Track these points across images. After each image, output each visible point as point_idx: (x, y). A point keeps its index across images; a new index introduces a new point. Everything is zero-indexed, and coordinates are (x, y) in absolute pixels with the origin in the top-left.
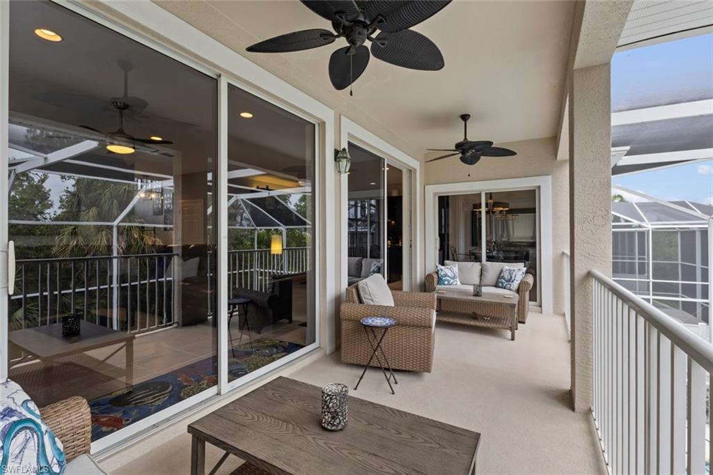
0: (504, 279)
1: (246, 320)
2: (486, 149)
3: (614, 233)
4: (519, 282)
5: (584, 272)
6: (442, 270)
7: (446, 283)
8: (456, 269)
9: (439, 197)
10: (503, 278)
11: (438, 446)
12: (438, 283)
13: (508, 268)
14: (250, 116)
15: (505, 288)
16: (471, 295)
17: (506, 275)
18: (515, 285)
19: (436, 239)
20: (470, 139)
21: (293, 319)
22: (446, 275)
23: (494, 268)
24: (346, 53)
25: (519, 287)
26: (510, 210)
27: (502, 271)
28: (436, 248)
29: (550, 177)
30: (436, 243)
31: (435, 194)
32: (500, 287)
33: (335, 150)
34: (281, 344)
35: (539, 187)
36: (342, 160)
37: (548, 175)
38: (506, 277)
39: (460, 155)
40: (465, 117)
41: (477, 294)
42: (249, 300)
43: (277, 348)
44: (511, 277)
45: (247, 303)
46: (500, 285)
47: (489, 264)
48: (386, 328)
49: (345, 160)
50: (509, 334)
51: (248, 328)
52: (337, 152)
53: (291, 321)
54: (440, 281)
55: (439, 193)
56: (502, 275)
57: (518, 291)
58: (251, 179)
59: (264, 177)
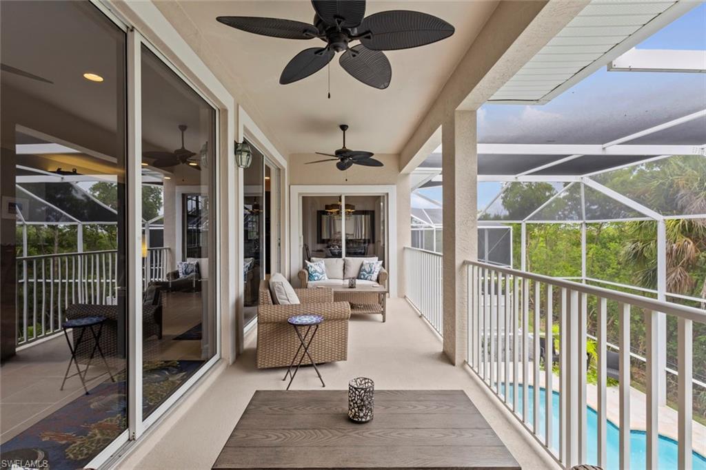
0: (366, 272)
1: (97, 344)
2: (366, 159)
3: (412, 231)
4: (377, 273)
5: (461, 261)
6: (311, 267)
7: (316, 278)
8: (323, 265)
9: (303, 197)
10: (364, 270)
11: (448, 407)
12: (309, 279)
13: (368, 262)
14: (100, 79)
15: (366, 279)
16: (346, 288)
17: (368, 269)
18: (375, 276)
19: (300, 238)
20: (348, 147)
21: (164, 333)
22: (316, 271)
23: (355, 262)
24: (316, 53)
25: (378, 278)
26: (356, 211)
27: (362, 265)
28: (300, 246)
29: (395, 187)
30: (300, 241)
31: (299, 194)
32: (362, 279)
33: (235, 142)
34: (169, 364)
35: (387, 194)
36: (243, 153)
37: (394, 184)
38: (367, 270)
39: (339, 160)
40: (344, 128)
41: (352, 286)
42: (103, 318)
43: (167, 370)
44: (371, 270)
45: (101, 323)
46: (362, 277)
47: (350, 259)
48: (317, 325)
49: (246, 154)
50: (379, 317)
51: (102, 354)
52: (236, 144)
53: (160, 337)
54: (311, 277)
55: (303, 193)
56: (363, 268)
57: (378, 281)
58: (46, 157)
59: (69, 158)
